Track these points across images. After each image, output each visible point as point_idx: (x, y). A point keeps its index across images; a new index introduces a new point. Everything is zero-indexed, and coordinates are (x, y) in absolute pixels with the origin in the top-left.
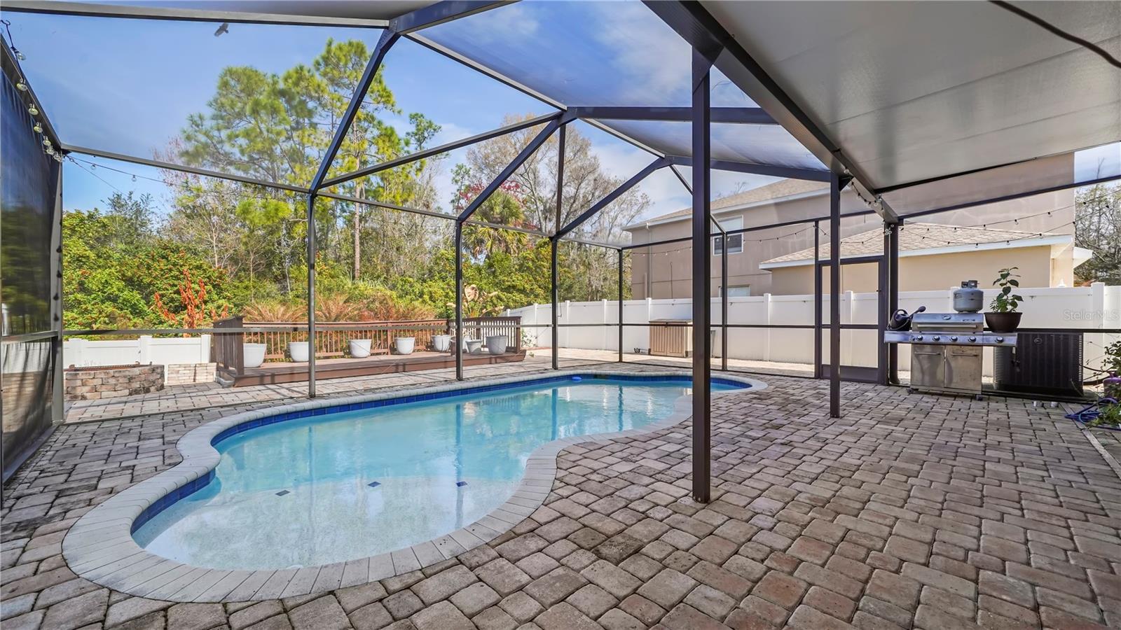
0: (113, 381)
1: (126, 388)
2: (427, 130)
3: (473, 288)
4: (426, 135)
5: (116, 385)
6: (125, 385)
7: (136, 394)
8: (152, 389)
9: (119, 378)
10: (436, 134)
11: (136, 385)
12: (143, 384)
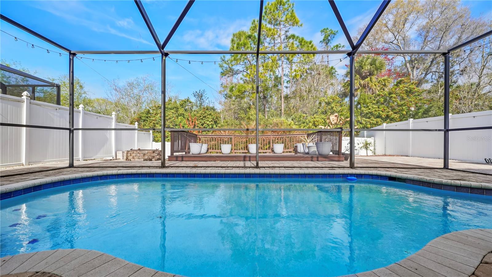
0: (138, 155)
1: (143, 158)
2: (329, 36)
3: (336, 116)
4: (329, 38)
5: (139, 156)
6: (142, 157)
7: (146, 161)
8: (153, 159)
9: (141, 154)
10: (335, 36)
11: (146, 157)
12: (149, 157)
